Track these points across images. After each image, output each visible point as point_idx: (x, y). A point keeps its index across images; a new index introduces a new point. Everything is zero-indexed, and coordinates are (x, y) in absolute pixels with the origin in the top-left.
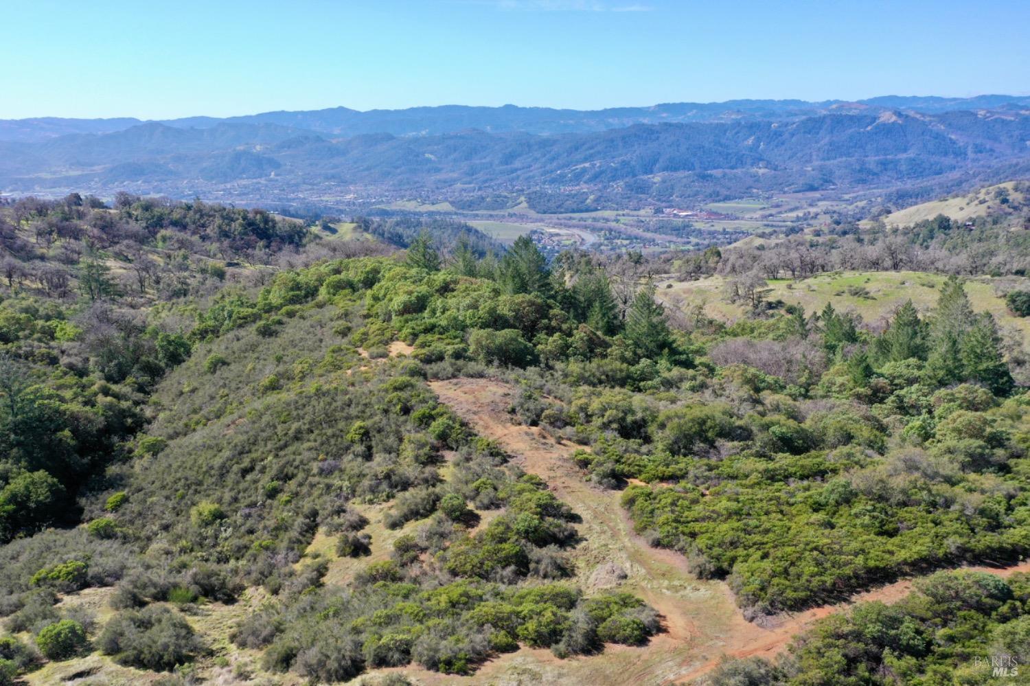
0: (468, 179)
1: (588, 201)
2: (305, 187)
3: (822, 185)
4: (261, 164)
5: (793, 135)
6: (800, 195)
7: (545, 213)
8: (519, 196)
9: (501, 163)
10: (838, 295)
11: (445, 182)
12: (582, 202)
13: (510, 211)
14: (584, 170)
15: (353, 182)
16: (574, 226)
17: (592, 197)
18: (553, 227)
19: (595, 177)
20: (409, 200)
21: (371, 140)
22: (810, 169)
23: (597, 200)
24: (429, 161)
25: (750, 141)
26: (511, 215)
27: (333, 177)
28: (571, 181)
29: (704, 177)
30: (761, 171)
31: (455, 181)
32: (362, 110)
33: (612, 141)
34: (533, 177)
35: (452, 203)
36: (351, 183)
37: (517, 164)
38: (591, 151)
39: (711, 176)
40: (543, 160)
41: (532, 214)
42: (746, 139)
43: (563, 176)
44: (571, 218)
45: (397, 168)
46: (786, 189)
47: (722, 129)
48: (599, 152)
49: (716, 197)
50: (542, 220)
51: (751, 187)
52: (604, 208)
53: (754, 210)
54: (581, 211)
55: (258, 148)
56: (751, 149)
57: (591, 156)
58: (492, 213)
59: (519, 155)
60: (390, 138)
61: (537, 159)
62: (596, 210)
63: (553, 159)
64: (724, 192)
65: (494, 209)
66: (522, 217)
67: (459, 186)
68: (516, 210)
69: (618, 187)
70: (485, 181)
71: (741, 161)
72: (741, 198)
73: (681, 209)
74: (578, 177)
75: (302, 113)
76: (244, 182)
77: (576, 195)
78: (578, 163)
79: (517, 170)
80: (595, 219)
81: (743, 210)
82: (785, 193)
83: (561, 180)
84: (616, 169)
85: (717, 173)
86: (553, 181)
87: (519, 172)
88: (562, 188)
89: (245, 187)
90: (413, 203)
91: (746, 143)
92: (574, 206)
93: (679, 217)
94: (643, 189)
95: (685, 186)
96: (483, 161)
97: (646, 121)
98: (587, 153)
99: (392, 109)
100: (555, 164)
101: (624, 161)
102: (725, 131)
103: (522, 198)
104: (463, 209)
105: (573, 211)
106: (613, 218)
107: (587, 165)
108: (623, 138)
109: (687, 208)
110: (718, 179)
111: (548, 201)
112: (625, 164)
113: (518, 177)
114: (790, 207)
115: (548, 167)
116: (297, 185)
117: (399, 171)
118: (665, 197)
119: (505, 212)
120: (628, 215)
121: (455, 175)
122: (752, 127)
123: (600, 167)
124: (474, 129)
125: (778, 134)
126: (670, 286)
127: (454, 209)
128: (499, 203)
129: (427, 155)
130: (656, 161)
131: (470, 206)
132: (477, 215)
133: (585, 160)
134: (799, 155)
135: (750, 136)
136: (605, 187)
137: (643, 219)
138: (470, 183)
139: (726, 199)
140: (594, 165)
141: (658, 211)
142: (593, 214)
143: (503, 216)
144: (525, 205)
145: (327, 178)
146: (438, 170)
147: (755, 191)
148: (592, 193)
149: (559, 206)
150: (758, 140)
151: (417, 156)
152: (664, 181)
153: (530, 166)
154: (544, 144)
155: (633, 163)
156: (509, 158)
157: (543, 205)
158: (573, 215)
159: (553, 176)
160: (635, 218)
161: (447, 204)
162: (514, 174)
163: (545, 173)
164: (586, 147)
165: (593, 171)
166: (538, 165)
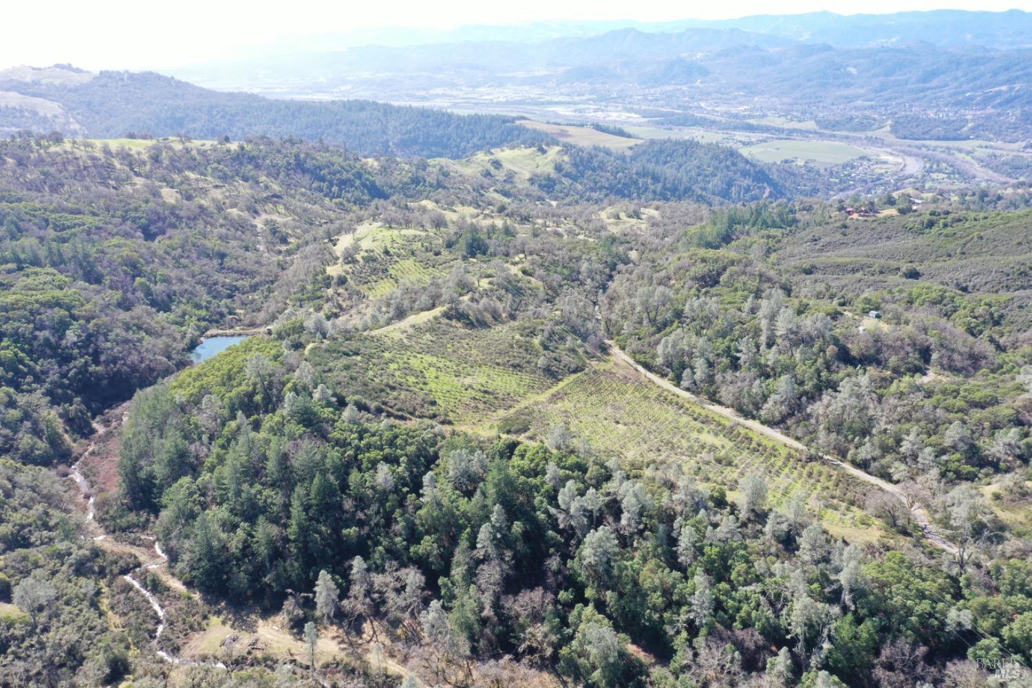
0: (872, 96)
1: (966, 128)
2: (715, 95)
4: (691, 70)
7: (905, 138)
8: (887, 119)
9: (918, 81)
12: (955, 130)
13: (869, 134)
14: (999, 94)
15: (762, 93)
16: (915, 155)
17: (970, 125)
19: (1007, 102)
21: (808, 51)
23: (973, 129)
24: (849, 75)
26: (866, 138)
27: (745, 87)
31: (858, 97)
35: (818, 122)
36: (759, 94)
37: (934, 83)
38: (1019, 73)
40: (963, 79)
41: (892, 138)
43: (971, 98)
44: (923, 146)
45: (809, 81)
48: (1027, 75)
50: (890, 146)
52: (977, 137)
55: (699, 55)
57: (1017, 78)
58: (851, 134)
59: (943, 73)
61: (956, 79)
62: (964, 139)
63: (975, 79)
65: (855, 130)
68: (876, 133)
69: (1013, 115)
70: (888, 99)
76: (668, 88)
78: (996, 85)
79: (928, 89)
83: (966, 102)
86: (958, 103)
87: (928, 92)
90: (783, 119)
92: (942, 133)
96: (902, 78)
98: (1015, 74)
100: (971, 85)
103: (889, 122)
104: (826, 128)
105: (938, 139)
107: (1004, 88)
111: (917, 126)
113: (925, 96)
115: (965, 87)
116: (709, 94)
117: (809, 84)
119: (862, 135)
121: (861, 91)
123: (1018, 91)
127: (817, 128)
128: (864, 125)
129: (849, 69)
131: (834, 126)
132: (835, 136)
133: (1008, 81)
138: (871, 101)
142: (954, 144)
143: (858, 139)
144: (888, 128)
145: (739, 89)
146: (848, 85)
149: (927, 132)
151: (838, 69)
153: (945, 86)
154: (978, 61)
157: (908, 129)
158: (928, 143)
159: (960, 98)
160: (991, 151)
161: (813, 122)
162: (922, 94)
163: (955, 94)
164: (1018, 67)
165: (1007, 96)
166: (954, 85)
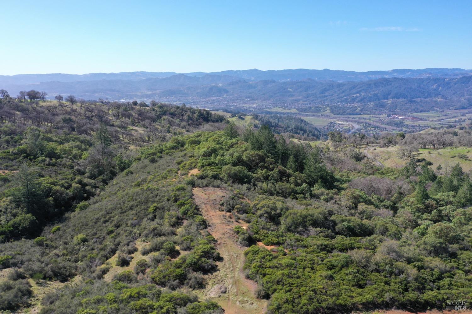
0: (305, 100)
1: (357, 110)
2: (237, 101)
3: (468, 107)
4: (221, 91)
5: (455, 84)
6: (458, 111)
7: (337, 115)
8: (326, 107)
9: (320, 93)
10: (452, 157)
11: (295, 100)
12: (354, 111)
13: (322, 113)
14: (357, 97)
15: (257, 100)
16: (350, 121)
17: (359, 109)
18: (341, 121)
19: (361, 100)
20: (279, 108)
21: (266, 83)
22: (463, 99)
23: (361, 110)
24: (289, 91)
25: (435, 86)
26: (322, 115)
27: (249, 97)
28: (350, 101)
29: (411, 102)
30: (439, 100)
31: (300, 100)
32: (264, 70)
33: (370, 85)
34: (334, 99)
35: (297, 109)
36: (256, 100)
37: (327, 94)
38: (360, 89)
39: (415, 101)
40: (339, 92)
41: (332, 115)
42: (433, 85)
43: (347, 99)
44: (349, 118)
45: (275, 94)
46: (451, 108)
47: (422, 81)
48: (363, 90)
49: (416, 110)
50: (336, 118)
51: (434, 107)
52: (364, 114)
53: (434, 117)
54: (353, 114)
55: (220, 85)
56: (435, 90)
57: (360, 91)
58: (314, 114)
59: (328, 90)
60: (274, 82)
61: (336, 92)
62: (361, 114)
63: (343, 92)
64: (421, 108)
65: (315, 112)
66: (327, 116)
67: (301, 102)
68: (325, 113)
69: (371, 105)
70: (313, 101)
71: (430, 95)
72: (429, 111)
73: (399, 115)
74: (353, 100)
75: (240, 71)
76: (213, 98)
77: (352, 108)
78: (354, 94)
79: (326, 96)
80: (359, 118)
81: (429, 117)
82: (450, 110)
83: (346, 101)
84: (371, 97)
85: (418, 100)
86: (342, 101)
87: (328, 97)
88: (346, 104)
89: (214, 100)
90: (281, 109)
91: (433, 87)
92: (351, 112)
93: (399, 118)
94: (383, 106)
95: (402, 105)
96: (313, 92)
97: (387, 77)
98: (358, 90)
99: (276, 70)
100: (344, 94)
101: (375, 94)
102: (423, 82)
103: (328, 108)
104: (302, 112)
106: (368, 118)
107: (358, 95)
108: (375, 84)
109: (403, 115)
110: (418, 103)
111: (339, 110)
112: (375, 95)
113: (327, 99)
114: (452, 116)
115: (341, 95)
116: (234, 100)
118: (393, 110)
119: (320, 114)
120: (375, 117)
121: (300, 98)
122: (436, 80)
123: (364, 96)
124: (310, 79)
125: (448, 83)
126: (375, 149)
127: (298, 112)
128: (317, 110)
129: (289, 89)
130: (389, 94)
131: (305, 111)
132: (308, 115)
133: (357, 93)
134: (458, 93)
135: (435, 84)
136: (365, 105)
137: (382, 119)
138: (306, 101)
139: (422, 111)
140: (361, 95)
141: (389, 116)
142: (359, 116)
143: (319, 116)
144: (329, 111)
145: (247, 97)
146: (293, 96)
147: (436, 108)
148: (359, 107)
149: (344, 112)
150: (439, 86)
151: (285, 89)
152: (393, 103)
153: (333, 95)
154: (339, 85)
155: (379, 95)
156: (323, 91)
157: (336, 111)
158: (350, 116)
159: (343, 99)
160: (378, 119)
161: (295, 109)
162: (326, 98)
163: (339, 98)
164: (358, 87)
165: (360, 98)
166: (336, 94)
